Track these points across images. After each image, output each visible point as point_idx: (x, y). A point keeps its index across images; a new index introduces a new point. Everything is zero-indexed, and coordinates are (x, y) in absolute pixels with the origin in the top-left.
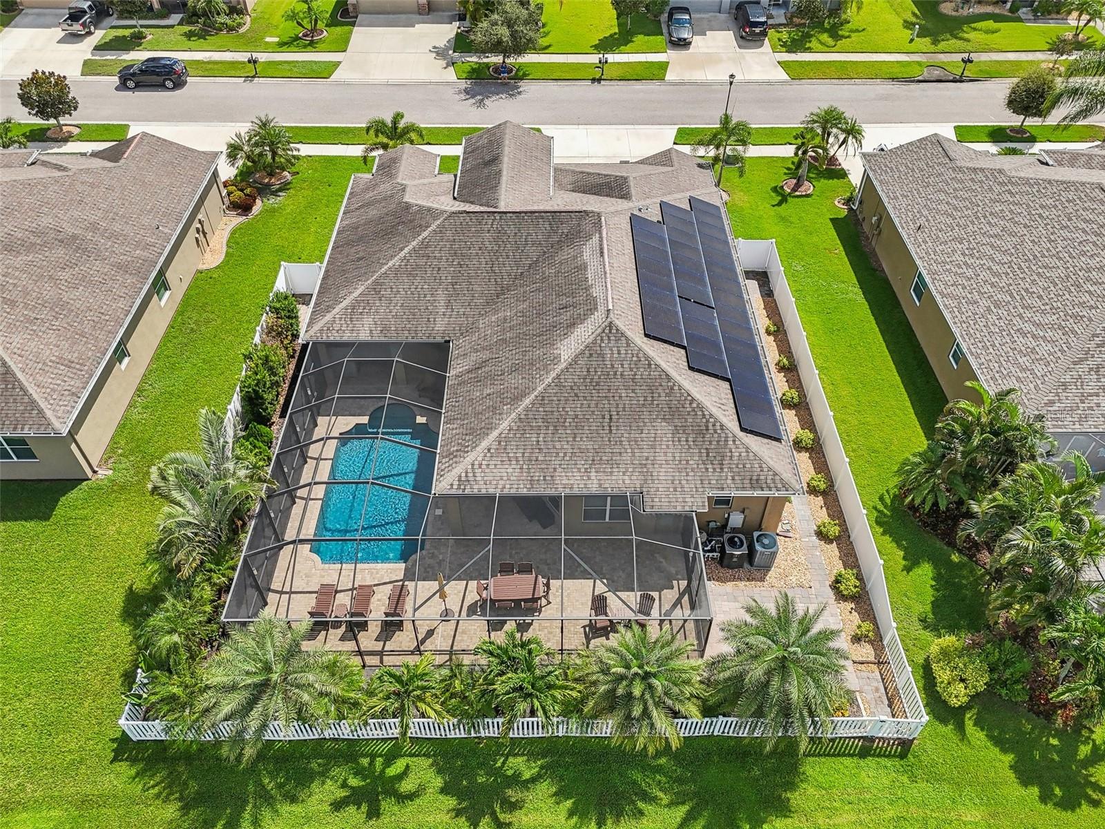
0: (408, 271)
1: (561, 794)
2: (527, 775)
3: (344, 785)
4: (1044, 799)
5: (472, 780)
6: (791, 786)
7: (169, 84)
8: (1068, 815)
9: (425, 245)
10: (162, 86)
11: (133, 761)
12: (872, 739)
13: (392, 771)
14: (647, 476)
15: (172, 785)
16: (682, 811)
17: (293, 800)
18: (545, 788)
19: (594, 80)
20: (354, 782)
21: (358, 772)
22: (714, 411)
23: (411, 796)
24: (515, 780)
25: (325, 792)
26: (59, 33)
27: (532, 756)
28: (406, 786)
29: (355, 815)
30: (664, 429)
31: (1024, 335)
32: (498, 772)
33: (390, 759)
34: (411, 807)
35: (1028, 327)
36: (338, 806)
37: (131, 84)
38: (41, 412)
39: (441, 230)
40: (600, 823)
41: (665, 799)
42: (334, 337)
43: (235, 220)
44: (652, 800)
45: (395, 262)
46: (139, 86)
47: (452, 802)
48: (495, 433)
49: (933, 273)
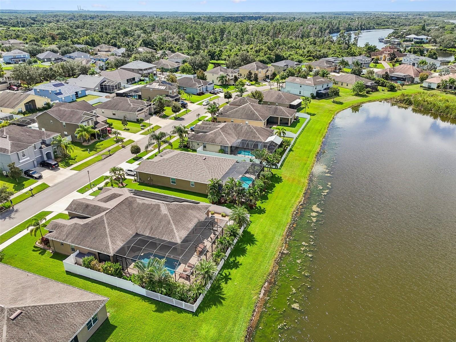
0: (112, 229)
1: (239, 256)
2: (234, 259)
3: (223, 282)
4: (263, 213)
5: (232, 266)
6: (250, 233)
8: (266, 213)
9: (108, 224)
11: (200, 312)
13: (224, 275)
14: (197, 218)
15: (209, 307)
16: (248, 244)
18: (237, 258)
20: (223, 280)
23: (229, 273)
24: (234, 261)
25: (223, 285)
27: (231, 257)
28: (228, 274)
29: (229, 282)
31: (200, 174)
32: (232, 262)
33: (222, 275)
34: (232, 274)
35: (199, 173)
36: (226, 283)
38: (98, 301)
39: (107, 219)
40: (246, 253)
44: (245, 247)
45: (107, 230)
47: (234, 269)
48: (174, 229)
49: (176, 177)
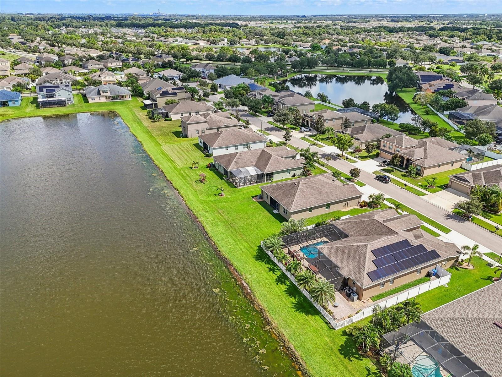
1: (287, 288)
2: (287, 284)
3: (271, 267)
5: (281, 279)
7: (384, 182)
10: (382, 181)
11: (259, 248)
12: (330, 323)
13: (276, 271)
15: (259, 253)
17: (265, 263)
19: (491, 231)
21: (273, 267)
22: (366, 267)
25: (268, 266)
26: (378, 164)
30: (355, 264)
32: (285, 281)
33: (278, 270)
34: (274, 274)
37: (377, 178)
38: (291, 208)
41: (297, 300)
42: (335, 225)
43: (358, 207)
44: (295, 299)
46: (379, 180)
47: (277, 278)
